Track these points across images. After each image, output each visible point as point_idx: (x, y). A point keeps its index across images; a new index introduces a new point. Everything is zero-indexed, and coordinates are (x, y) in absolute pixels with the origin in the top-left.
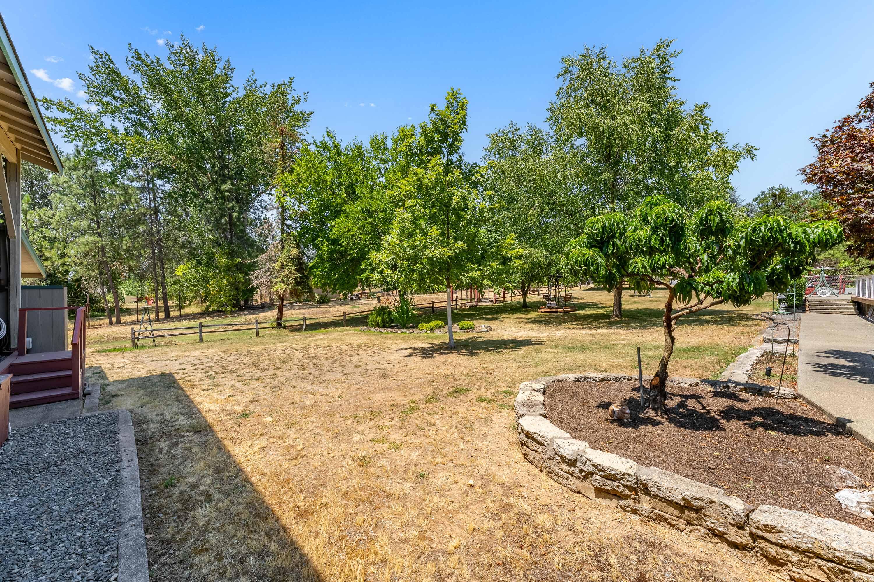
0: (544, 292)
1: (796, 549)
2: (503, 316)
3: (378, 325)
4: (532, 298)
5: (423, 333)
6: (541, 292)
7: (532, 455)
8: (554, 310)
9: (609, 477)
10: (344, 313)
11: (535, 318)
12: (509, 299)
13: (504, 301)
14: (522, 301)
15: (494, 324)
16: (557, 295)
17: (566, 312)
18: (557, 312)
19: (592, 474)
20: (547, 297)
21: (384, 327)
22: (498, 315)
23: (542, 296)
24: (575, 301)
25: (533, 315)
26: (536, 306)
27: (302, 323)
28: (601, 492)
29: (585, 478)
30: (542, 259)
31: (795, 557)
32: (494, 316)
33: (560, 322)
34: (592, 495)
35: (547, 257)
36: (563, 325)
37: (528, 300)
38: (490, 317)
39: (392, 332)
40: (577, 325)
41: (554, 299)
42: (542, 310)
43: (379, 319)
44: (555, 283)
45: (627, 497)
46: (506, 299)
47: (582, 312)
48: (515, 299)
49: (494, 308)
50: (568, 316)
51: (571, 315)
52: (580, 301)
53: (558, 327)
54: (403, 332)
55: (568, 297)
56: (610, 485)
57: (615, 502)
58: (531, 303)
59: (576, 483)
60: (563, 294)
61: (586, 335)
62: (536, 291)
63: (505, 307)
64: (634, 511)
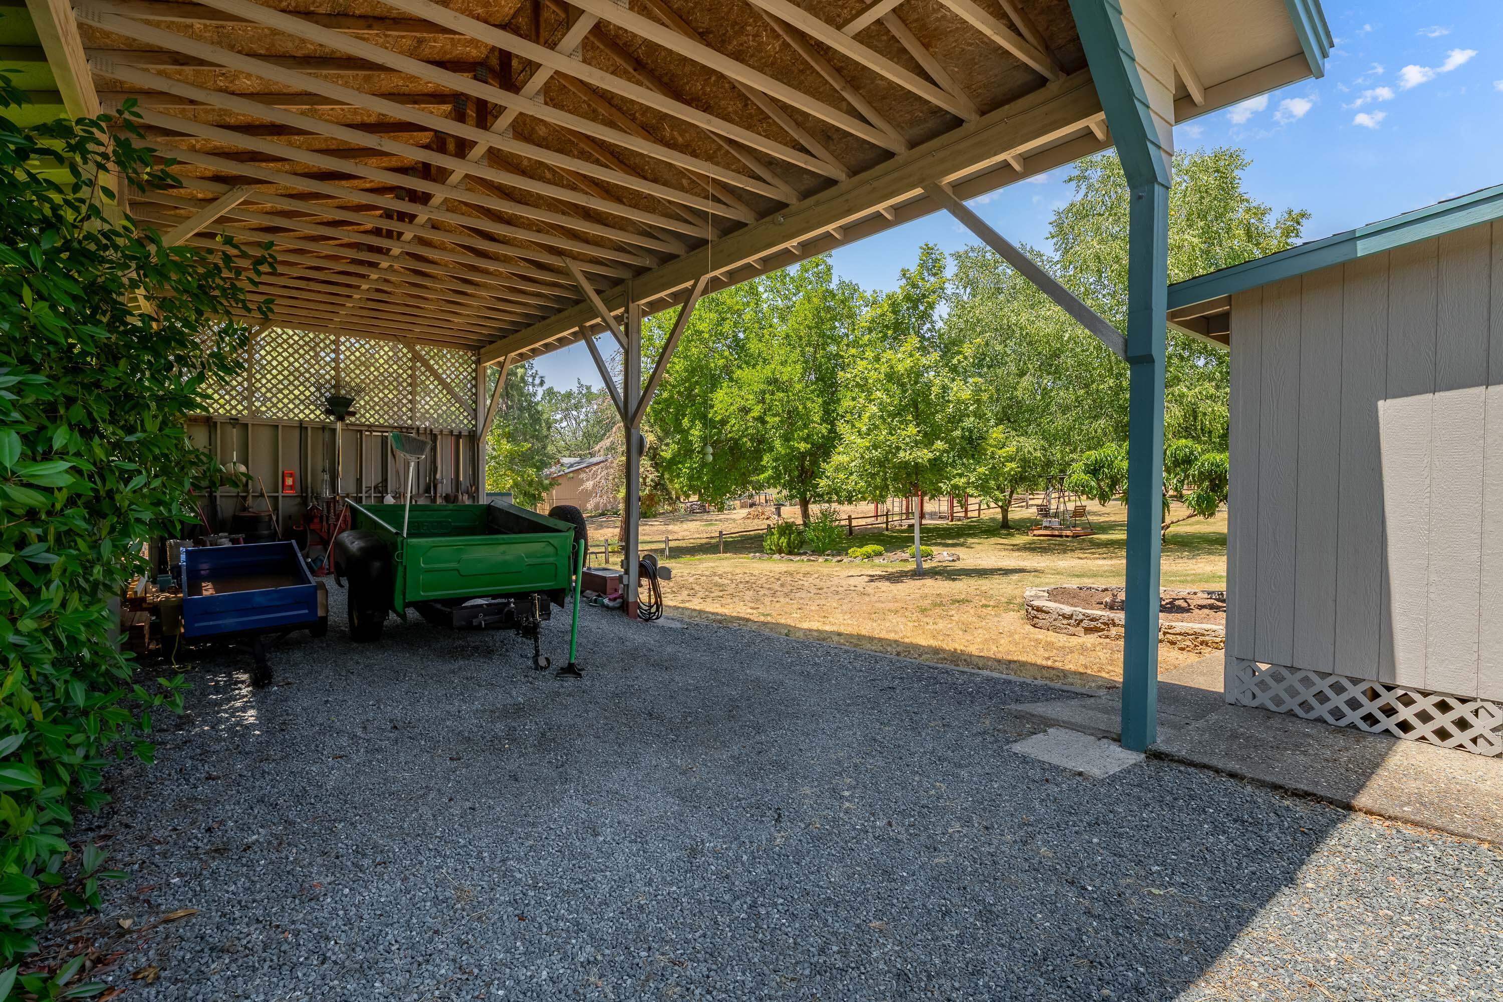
0: (1039, 502)
1: (1180, 634)
2: (970, 540)
3: (780, 551)
4: (1017, 513)
5: (857, 561)
6: (1031, 502)
7: (1041, 623)
8: (1056, 533)
9: (1092, 620)
10: (721, 532)
11: (1025, 544)
12: (976, 514)
13: (966, 517)
14: (1000, 516)
15: (960, 552)
16: (1062, 508)
17: (1075, 536)
18: (1061, 536)
19: (1082, 621)
20: (1044, 511)
21: (790, 553)
22: (962, 540)
23: (1034, 510)
24: (1092, 518)
25: (1020, 539)
26: (1024, 526)
27: (663, 546)
28: (1088, 630)
29: (1078, 624)
30: (1038, 454)
31: (1179, 638)
32: (955, 541)
33: (1064, 550)
34: (1082, 634)
35: (1045, 450)
36: (1070, 554)
37: (1010, 516)
38: (950, 542)
39: (809, 560)
40: (1093, 553)
41: (1056, 515)
42: (1036, 532)
43: (784, 541)
44: (1058, 486)
45: (1103, 630)
46: (970, 514)
47: (1103, 537)
48: (986, 515)
49: (950, 529)
50: (1079, 543)
51: (1084, 540)
52: (1102, 519)
53: (1061, 556)
54: (826, 560)
55: (1080, 512)
56: (1093, 624)
57: (1096, 635)
58: (1015, 521)
59: (1072, 630)
60: (1071, 506)
61: (1103, 565)
62: (1023, 500)
63: (970, 527)
64: (1107, 637)
